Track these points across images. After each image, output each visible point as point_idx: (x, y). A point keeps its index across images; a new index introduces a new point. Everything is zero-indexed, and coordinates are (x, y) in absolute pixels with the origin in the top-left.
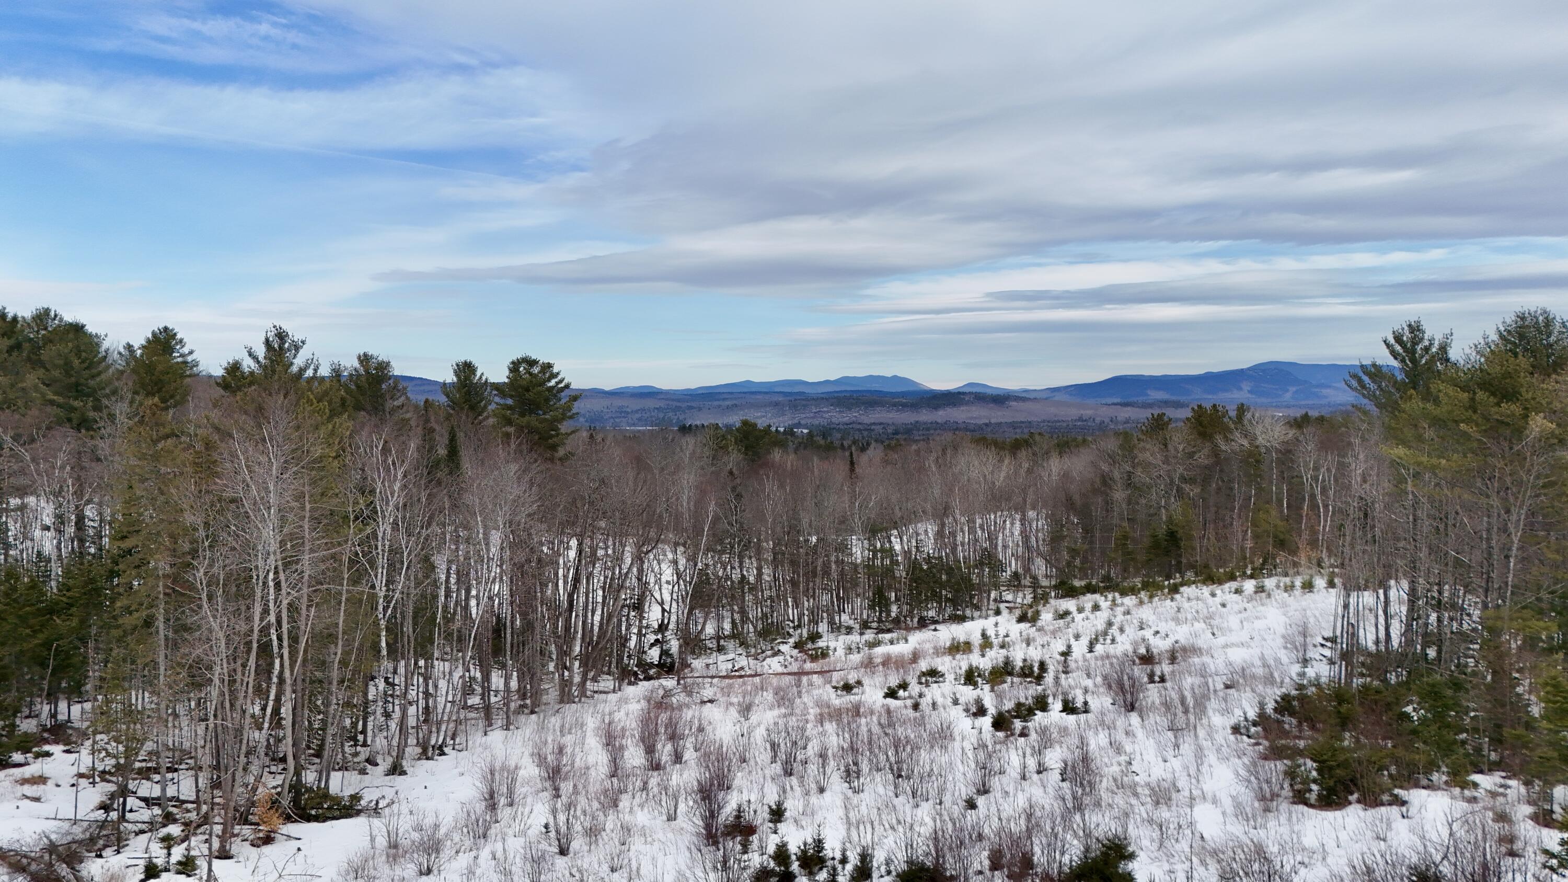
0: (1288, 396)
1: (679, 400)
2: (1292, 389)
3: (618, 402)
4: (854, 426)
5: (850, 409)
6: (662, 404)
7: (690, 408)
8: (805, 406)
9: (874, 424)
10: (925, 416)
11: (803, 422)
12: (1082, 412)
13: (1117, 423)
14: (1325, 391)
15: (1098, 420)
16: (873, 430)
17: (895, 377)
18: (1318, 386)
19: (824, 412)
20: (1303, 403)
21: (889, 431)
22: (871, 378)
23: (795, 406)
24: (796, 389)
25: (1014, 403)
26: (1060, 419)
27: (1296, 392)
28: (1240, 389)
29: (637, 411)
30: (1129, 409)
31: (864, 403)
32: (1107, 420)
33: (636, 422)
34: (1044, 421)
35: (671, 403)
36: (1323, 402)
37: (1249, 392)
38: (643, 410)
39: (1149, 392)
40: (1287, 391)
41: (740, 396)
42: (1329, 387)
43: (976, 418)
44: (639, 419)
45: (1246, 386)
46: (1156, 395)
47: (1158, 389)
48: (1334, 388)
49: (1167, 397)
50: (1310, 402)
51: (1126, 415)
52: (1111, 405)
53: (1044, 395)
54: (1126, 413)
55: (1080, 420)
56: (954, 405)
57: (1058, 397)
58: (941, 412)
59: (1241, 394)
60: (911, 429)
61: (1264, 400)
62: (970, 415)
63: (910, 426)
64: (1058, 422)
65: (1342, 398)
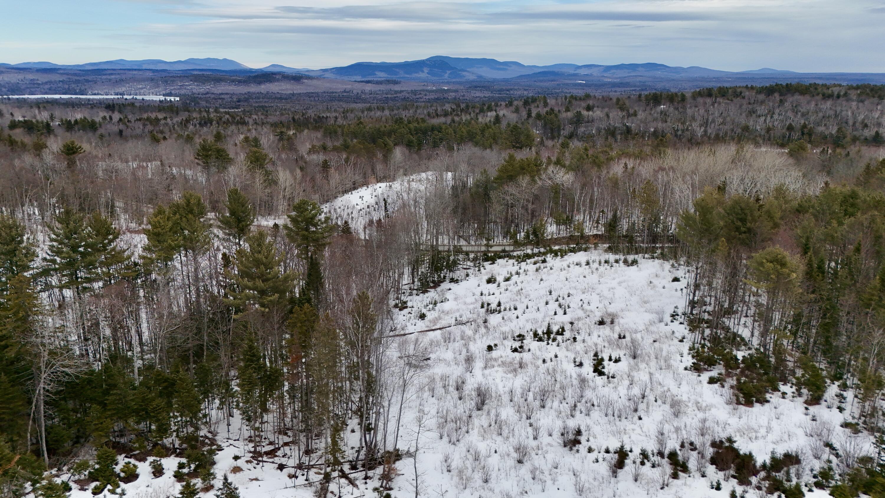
0: (446, 76)
1: (75, 75)
2: (448, 72)
3: (30, 76)
4: (209, 95)
5: (204, 84)
6: (64, 78)
7: (88, 81)
8: (173, 81)
9: (222, 94)
10: (253, 88)
11: (173, 92)
12: (345, 87)
13: (365, 94)
14: (464, 73)
15: (355, 92)
16: (224, 99)
17: (225, 60)
18: (460, 70)
19: (187, 85)
20: (454, 80)
21: (235, 99)
22: (209, 60)
23: (166, 82)
24: (160, 67)
25: (306, 81)
26: (334, 91)
27: (450, 74)
28: (423, 72)
29: (46, 83)
30: (370, 84)
31: (213, 80)
32: (360, 92)
33: (48, 91)
34: (325, 92)
35: (71, 77)
36: (463, 80)
37: (428, 73)
38: (50, 82)
39: (377, 73)
40: (446, 73)
41: (123, 72)
42: (466, 71)
43: (284, 90)
44: (50, 89)
45: (426, 70)
46: (381, 75)
47: (381, 71)
48: (468, 71)
49: (386, 75)
50: (458, 80)
51: (369, 89)
52: (359, 82)
53: (318, 74)
54: (368, 88)
55: (345, 91)
56: (270, 81)
57: (327, 75)
58: (263, 86)
59: (424, 75)
60: (247, 98)
61: (435, 78)
62: (281, 88)
63: (246, 96)
64: (333, 93)
65: (472, 77)
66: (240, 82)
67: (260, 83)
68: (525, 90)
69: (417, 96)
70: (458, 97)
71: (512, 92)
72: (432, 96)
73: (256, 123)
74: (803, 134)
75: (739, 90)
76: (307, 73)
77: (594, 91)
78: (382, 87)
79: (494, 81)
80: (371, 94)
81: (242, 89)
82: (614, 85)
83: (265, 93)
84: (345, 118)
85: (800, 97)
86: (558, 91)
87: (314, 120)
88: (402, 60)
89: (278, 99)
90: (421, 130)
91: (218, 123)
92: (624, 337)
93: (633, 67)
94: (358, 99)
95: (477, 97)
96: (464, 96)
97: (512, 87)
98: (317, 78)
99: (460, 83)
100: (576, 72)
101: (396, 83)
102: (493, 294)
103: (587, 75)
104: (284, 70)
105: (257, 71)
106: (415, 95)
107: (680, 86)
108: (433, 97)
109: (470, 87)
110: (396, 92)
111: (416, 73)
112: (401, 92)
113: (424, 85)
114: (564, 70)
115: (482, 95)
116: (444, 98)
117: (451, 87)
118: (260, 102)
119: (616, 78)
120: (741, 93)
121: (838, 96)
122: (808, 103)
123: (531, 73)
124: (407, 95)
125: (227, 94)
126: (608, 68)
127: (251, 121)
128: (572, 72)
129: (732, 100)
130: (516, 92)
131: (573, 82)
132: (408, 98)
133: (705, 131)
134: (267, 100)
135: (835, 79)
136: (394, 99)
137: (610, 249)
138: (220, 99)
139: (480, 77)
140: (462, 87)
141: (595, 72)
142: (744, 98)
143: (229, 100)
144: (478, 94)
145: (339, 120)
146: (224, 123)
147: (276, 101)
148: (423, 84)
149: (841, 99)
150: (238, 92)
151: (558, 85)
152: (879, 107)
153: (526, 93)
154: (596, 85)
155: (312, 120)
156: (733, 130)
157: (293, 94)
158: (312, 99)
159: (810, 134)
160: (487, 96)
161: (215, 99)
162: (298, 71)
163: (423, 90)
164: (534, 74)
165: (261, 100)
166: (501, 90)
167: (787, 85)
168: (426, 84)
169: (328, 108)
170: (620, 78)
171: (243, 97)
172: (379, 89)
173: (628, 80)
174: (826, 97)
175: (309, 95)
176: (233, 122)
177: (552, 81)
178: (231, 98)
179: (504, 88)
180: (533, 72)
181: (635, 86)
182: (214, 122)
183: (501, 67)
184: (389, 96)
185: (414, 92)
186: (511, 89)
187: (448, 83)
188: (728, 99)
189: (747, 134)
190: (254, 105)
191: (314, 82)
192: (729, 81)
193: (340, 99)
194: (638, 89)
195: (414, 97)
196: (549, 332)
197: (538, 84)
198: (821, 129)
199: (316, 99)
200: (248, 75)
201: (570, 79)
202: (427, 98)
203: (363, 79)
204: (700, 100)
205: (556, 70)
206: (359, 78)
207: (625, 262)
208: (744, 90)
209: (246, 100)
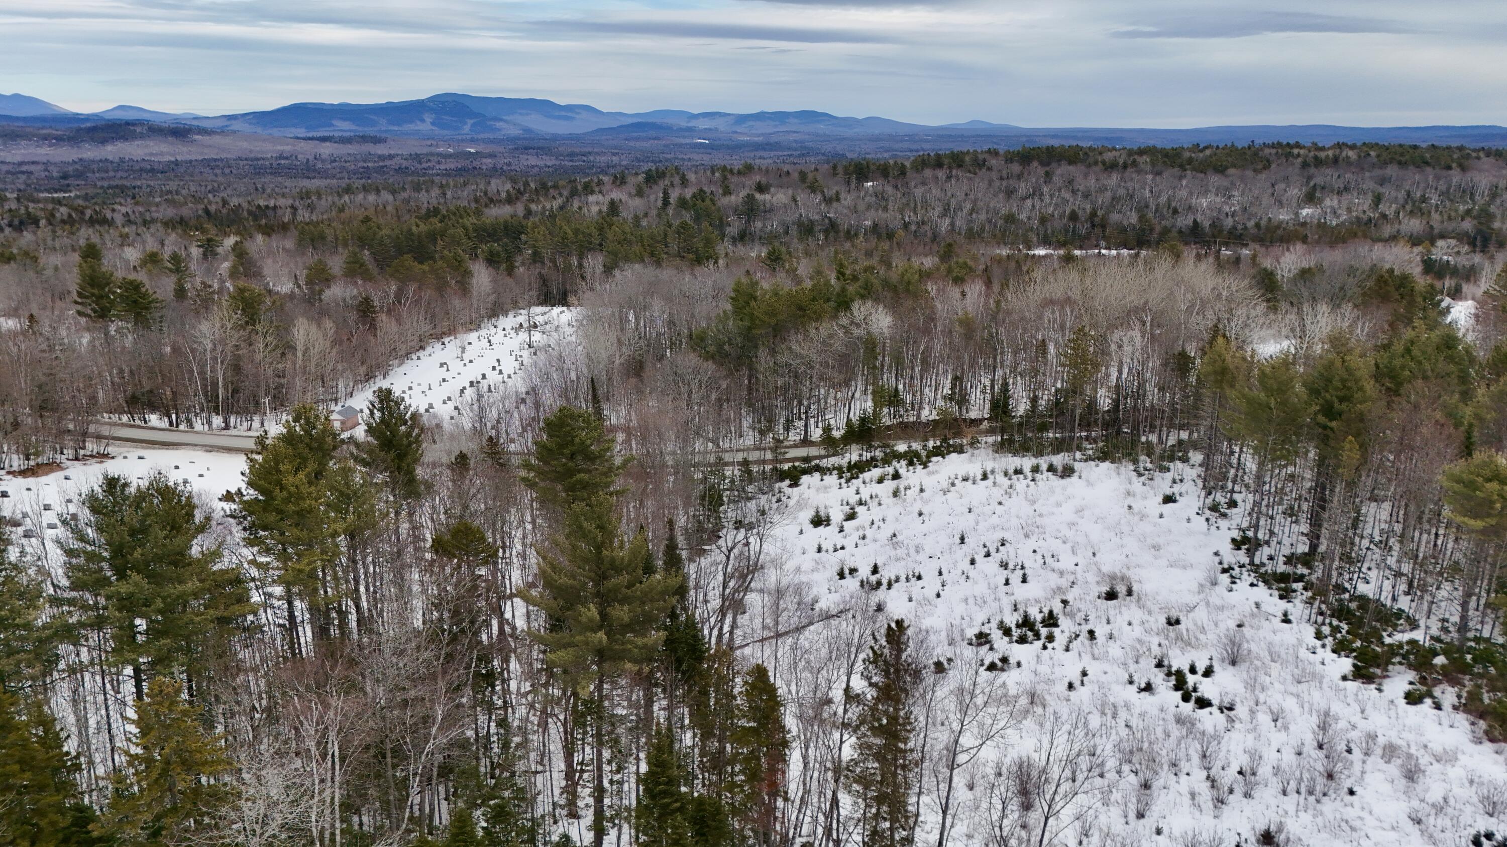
0: (467, 128)
2: (470, 122)
9: (25, 163)
10: (90, 152)
12: (279, 148)
13: (323, 161)
14: (499, 124)
16: (31, 173)
18: (491, 119)
20: (484, 136)
25: (198, 137)
26: (259, 156)
27: (473, 125)
28: (423, 121)
30: (328, 144)
32: (311, 158)
34: (240, 159)
36: (499, 135)
37: (433, 124)
39: (335, 122)
40: (466, 123)
42: (501, 120)
43: (155, 155)
45: (428, 118)
46: (344, 127)
47: (345, 120)
48: (505, 121)
49: (354, 127)
50: (491, 136)
51: (327, 152)
52: (304, 139)
53: (220, 123)
54: (326, 150)
55: (281, 157)
56: (125, 138)
57: (236, 126)
58: (109, 148)
59: (426, 126)
60: (82, 170)
61: (445, 132)
62: (146, 151)
63: (77, 166)
64: (258, 159)
65: (514, 132)
66: (59, 139)
67: (104, 142)
68: (614, 154)
69: (425, 165)
70: (499, 166)
71: (591, 158)
72: (451, 165)
73: (129, 221)
74: (1093, 226)
75: (981, 157)
76: (195, 123)
77: (728, 157)
78: (352, 149)
79: (555, 138)
80: (335, 161)
81: (66, 154)
82: (758, 147)
83: (117, 160)
84: (311, 208)
85: (1071, 168)
86: (668, 156)
87: (250, 213)
88: (383, 101)
89: (148, 171)
90: (484, 230)
91: (50, 223)
92: (1178, 622)
93: (781, 117)
94: (309, 170)
95: (533, 167)
96: (509, 164)
97: (590, 150)
98: (222, 132)
99: (497, 142)
100: (690, 124)
101: (376, 140)
102: (843, 548)
103: (710, 130)
104: (145, 116)
105: (88, 118)
106: (420, 163)
107: (858, 149)
108: (453, 166)
109: (517, 149)
110: (382, 158)
111: (411, 122)
112: (391, 157)
113: (431, 145)
114: (670, 121)
115: (541, 163)
116: (475, 168)
117: (481, 148)
118: (110, 178)
119: (759, 136)
120: (984, 161)
121: (1125, 167)
122: (1086, 176)
123: (615, 125)
124: (405, 164)
125: (33, 163)
126: (742, 119)
127: (119, 219)
128: (684, 124)
129: (975, 174)
130: (598, 158)
131: (688, 141)
132: (407, 168)
133: (952, 224)
134: (125, 175)
135: (1075, 138)
136: (381, 170)
137: (1003, 447)
138: (23, 173)
139: (527, 130)
140: (501, 149)
141: (722, 125)
142: (990, 169)
143: (43, 174)
144: (533, 161)
145: (300, 212)
146: (63, 222)
147: (144, 175)
148: (429, 143)
149: (1129, 170)
150: (58, 159)
151: (665, 146)
152: (1184, 183)
153: (615, 159)
154: (728, 147)
155: (245, 213)
156: (990, 222)
157: (176, 163)
158: (218, 171)
159: (1103, 227)
160: (549, 163)
161: (13, 174)
162: (176, 118)
163: (432, 154)
164: (622, 126)
165: (112, 174)
166: (572, 155)
167: (1048, 148)
168: (434, 143)
169: (257, 189)
170: (762, 134)
171: (71, 169)
172: (346, 152)
173: (774, 139)
174: (1111, 167)
175: (209, 163)
176: (82, 220)
177: (655, 139)
178: (46, 170)
179: (577, 150)
180: (619, 124)
181: (789, 149)
182: (43, 222)
183: (563, 113)
184: (370, 165)
185: (417, 157)
186: (590, 153)
187: (473, 141)
188: (970, 172)
189: (1013, 227)
190: (99, 184)
191: (216, 139)
192: (929, 141)
193: (276, 171)
194: (796, 153)
195: (419, 166)
196: (1026, 623)
197: (632, 144)
198: (1115, 217)
199: (227, 171)
200: (76, 125)
201: (684, 137)
202: (442, 167)
203: (310, 135)
204: (928, 173)
205: (658, 120)
206: (302, 132)
207: (1051, 468)
208: (986, 156)
209: (79, 175)
